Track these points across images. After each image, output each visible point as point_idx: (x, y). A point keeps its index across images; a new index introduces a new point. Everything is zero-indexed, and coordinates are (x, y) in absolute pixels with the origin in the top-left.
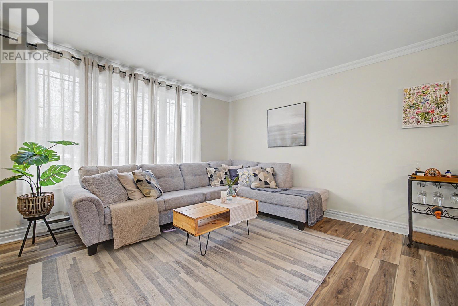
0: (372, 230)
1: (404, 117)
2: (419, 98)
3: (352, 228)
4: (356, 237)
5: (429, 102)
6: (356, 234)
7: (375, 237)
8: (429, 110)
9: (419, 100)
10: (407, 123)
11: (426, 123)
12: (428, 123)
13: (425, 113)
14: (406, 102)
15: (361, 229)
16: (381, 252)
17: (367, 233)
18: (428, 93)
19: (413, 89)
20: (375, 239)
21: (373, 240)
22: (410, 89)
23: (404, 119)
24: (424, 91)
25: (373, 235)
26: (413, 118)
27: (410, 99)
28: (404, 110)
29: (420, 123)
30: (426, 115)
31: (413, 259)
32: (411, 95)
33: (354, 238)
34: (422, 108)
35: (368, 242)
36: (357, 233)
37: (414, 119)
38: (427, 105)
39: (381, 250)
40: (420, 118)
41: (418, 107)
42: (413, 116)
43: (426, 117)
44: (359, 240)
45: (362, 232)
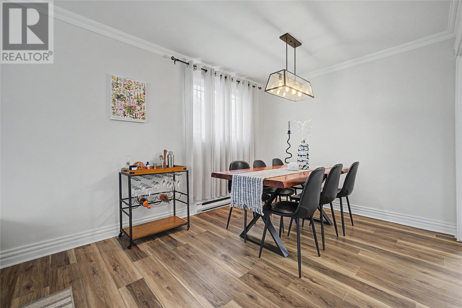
0: (81, 251)
1: (112, 107)
2: (125, 90)
3: (52, 265)
4: (69, 275)
5: (133, 97)
6: (66, 271)
7: (92, 258)
8: (133, 106)
9: (125, 92)
10: (116, 114)
11: (131, 117)
12: (132, 118)
13: (131, 108)
14: (114, 90)
15: (67, 258)
16: (116, 275)
17: (79, 260)
18: (132, 88)
19: (120, 79)
20: (95, 262)
21: (94, 264)
22: (118, 78)
23: (113, 110)
24: (129, 85)
25: (88, 258)
26: (121, 109)
27: (118, 88)
28: (113, 99)
29: (126, 116)
30: (131, 110)
31: (144, 260)
32: (119, 85)
33: (68, 279)
34: (128, 102)
35: (91, 272)
36: (65, 268)
37: (122, 112)
38: (131, 100)
39: (114, 273)
40: (127, 111)
41: (124, 99)
42: (120, 108)
43: (130, 111)
44: (79, 279)
45: (71, 262)
